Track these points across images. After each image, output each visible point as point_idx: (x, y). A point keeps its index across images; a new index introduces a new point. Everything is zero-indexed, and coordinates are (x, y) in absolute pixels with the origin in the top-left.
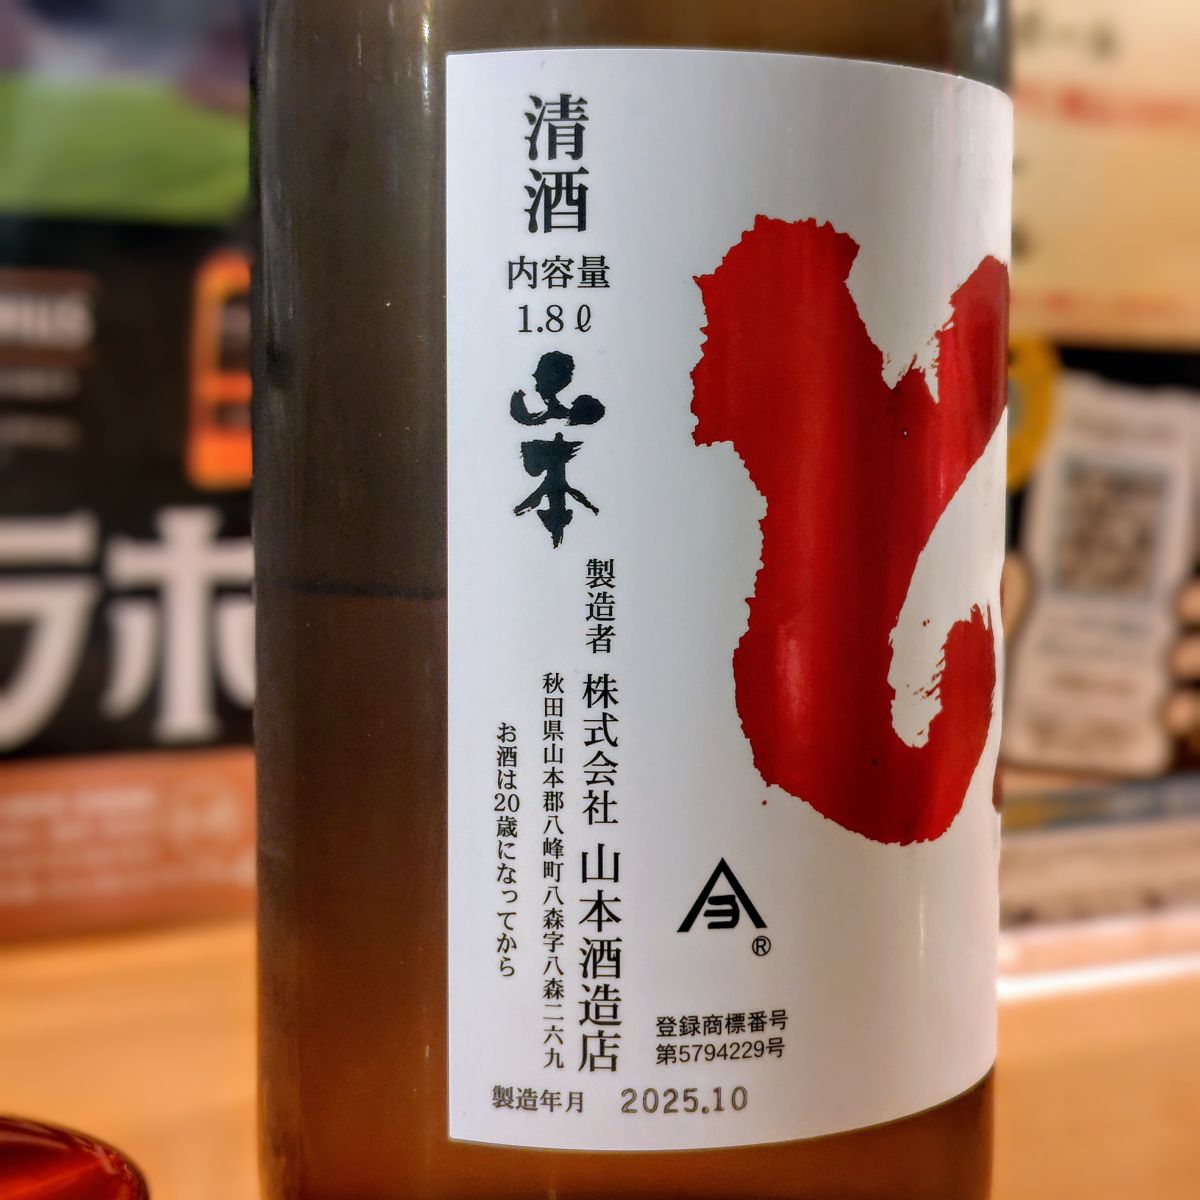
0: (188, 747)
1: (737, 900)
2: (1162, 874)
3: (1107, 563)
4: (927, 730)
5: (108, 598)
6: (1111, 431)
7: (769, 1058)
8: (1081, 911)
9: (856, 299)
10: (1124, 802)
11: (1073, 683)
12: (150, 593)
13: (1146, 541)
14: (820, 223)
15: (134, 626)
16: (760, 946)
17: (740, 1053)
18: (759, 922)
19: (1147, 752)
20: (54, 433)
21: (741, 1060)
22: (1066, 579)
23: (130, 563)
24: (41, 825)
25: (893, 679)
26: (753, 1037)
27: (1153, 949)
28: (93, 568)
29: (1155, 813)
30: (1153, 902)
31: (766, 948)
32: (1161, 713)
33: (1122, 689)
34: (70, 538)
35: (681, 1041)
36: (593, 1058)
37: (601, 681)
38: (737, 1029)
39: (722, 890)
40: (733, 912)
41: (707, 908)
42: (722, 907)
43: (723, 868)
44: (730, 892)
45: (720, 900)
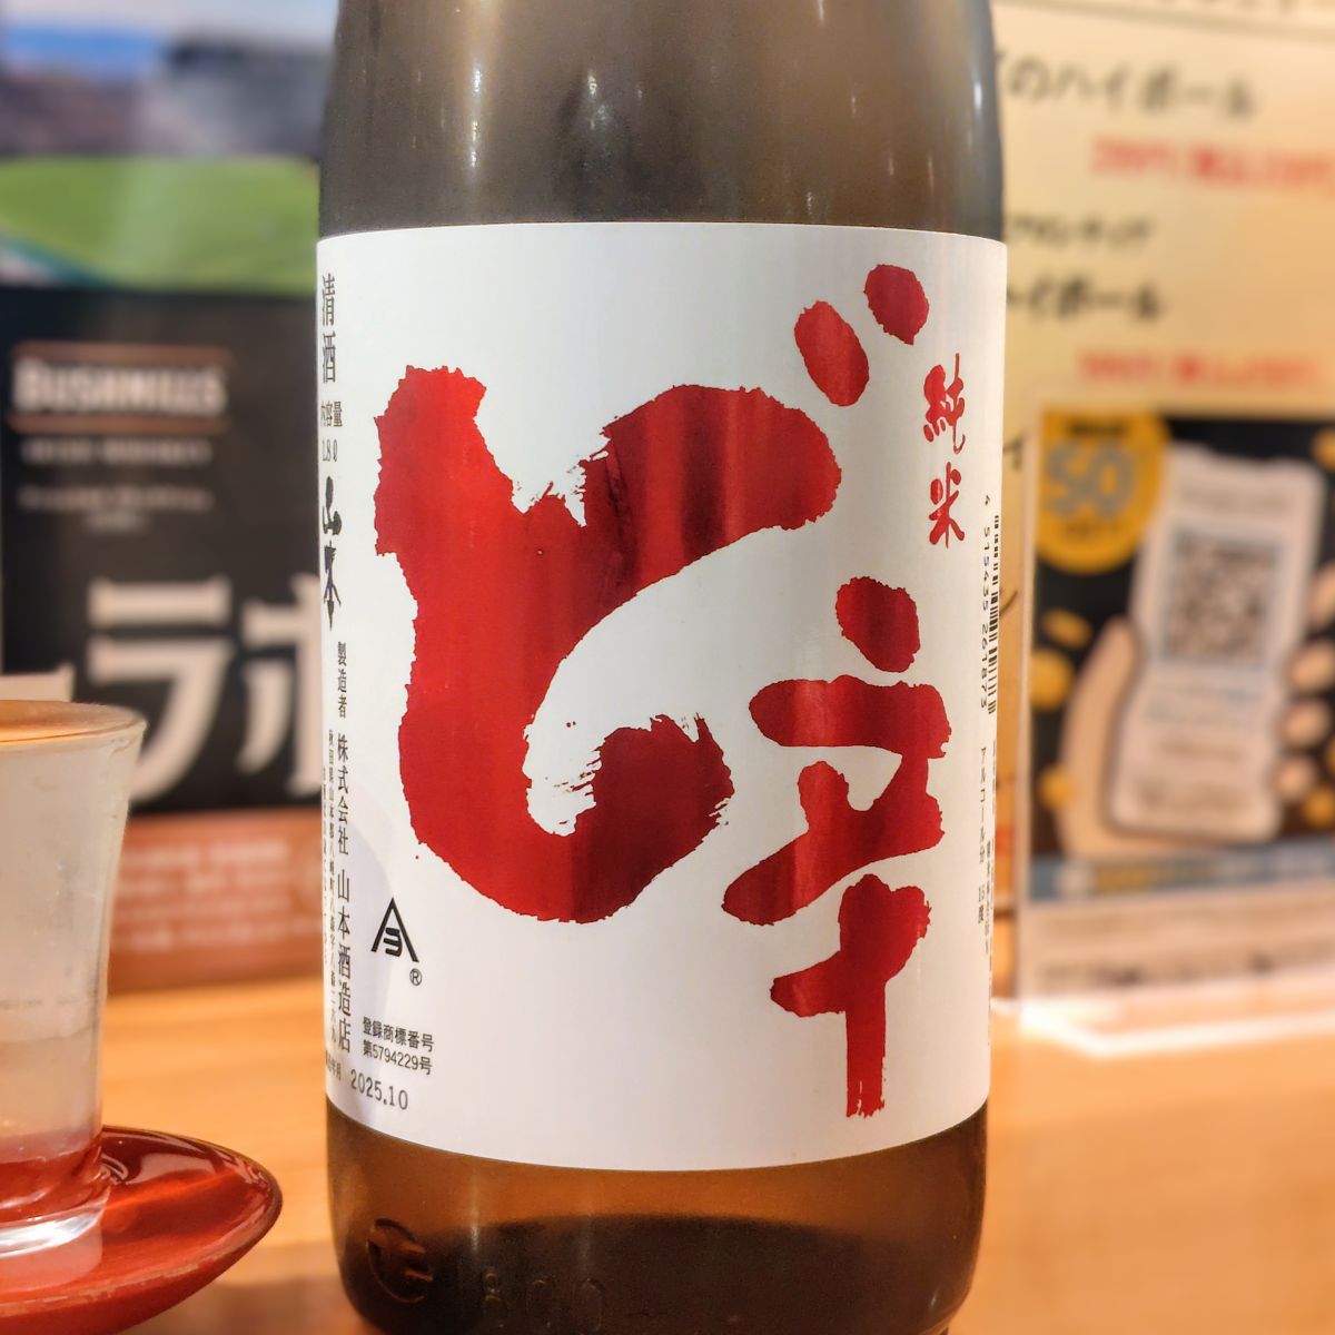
1: (401, 934)
2: (1269, 938)
3: (1220, 632)
4: (573, 821)
5: (242, 659)
6: (1221, 502)
7: (421, 1072)
8: (1186, 972)
10: (1231, 866)
11: (1180, 749)
12: (285, 653)
13: (1256, 610)
14: (451, 370)
15: (268, 686)
16: (415, 976)
17: (403, 1062)
18: (414, 959)
19: (1258, 818)
20: (194, 500)
21: (404, 1068)
22: (1175, 647)
23: (264, 625)
24: (178, 875)
25: (528, 769)
26: (412, 1052)
27: (1259, 1009)
28: (228, 630)
29: (1264, 877)
30: (1261, 965)
31: (419, 979)
32: (1272, 779)
33: (1231, 756)
34: (207, 601)
35: (374, 1040)
36: (342, 1039)
37: (342, 740)
38: (402, 1041)
39: (392, 923)
40: (398, 944)
41: (385, 935)
42: (393, 938)
43: (392, 906)
44: (397, 927)
45: (392, 932)
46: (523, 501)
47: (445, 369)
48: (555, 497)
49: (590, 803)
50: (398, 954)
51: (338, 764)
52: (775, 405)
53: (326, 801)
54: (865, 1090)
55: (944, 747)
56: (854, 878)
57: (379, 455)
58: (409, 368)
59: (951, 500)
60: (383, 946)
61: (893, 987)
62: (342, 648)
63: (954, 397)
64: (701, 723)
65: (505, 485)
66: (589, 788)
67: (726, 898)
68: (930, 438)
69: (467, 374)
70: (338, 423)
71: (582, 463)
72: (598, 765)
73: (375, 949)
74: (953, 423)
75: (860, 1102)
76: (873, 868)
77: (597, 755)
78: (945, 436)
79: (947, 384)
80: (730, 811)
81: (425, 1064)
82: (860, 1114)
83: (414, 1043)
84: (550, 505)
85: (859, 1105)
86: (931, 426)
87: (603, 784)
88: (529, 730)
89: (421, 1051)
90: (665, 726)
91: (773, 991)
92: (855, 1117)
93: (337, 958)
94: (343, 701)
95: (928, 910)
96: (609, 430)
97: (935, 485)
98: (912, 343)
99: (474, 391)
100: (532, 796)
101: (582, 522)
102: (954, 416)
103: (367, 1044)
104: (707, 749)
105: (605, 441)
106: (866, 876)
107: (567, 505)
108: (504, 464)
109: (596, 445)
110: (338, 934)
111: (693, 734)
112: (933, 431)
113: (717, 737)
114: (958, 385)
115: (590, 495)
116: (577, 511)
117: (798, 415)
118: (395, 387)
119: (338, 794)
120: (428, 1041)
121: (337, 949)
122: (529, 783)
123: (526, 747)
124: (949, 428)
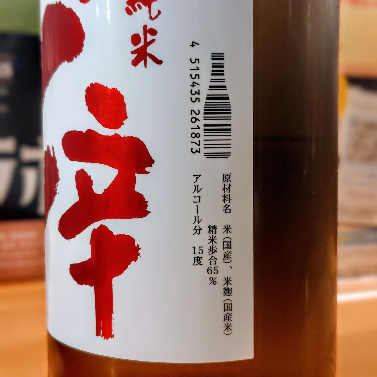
23: (28, 154)
28: (15, 155)
56: (96, 225)
59: (148, 44)
67: (59, 225)
68: (130, 14)
75: (102, 331)
76: (105, 222)
78: (141, 11)
82: (102, 336)
85: (101, 332)
86: (130, 8)
90: (48, 150)
91: (70, 269)
92: (100, 337)
97: (137, 37)
106: (101, 225)
112: (132, 10)
124: (145, 8)
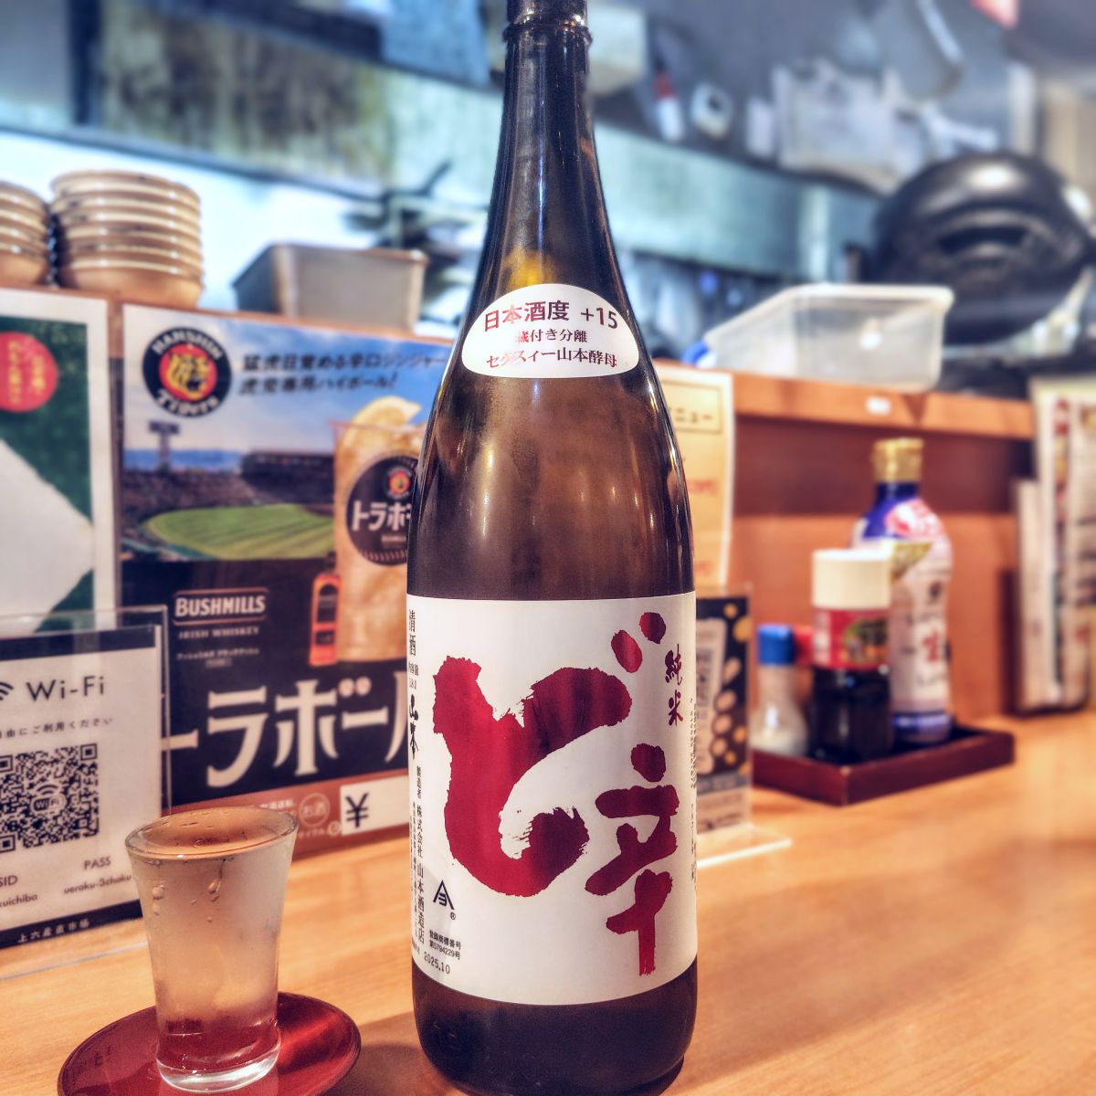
0: (308, 779)
1: (446, 897)
4: (521, 853)
5: (274, 718)
7: (456, 958)
9: (480, 687)
12: (292, 715)
14: (466, 659)
17: (448, 953)
18: (452, 908)
21: (448, 955)
25: (501, 830)
26: (451, 949)
28: (267, 707)
31: (454, 917)
34: (258, 696)
35: (435, 941)
36: (420, 937)
37: (419, 808)
38: (447, 943)
39: (442, 891)
40: (445, 901)
41: (439, 896)
42: (443, 897)
43: (442, 884)
44: (444, 893)
45: (441, 895)
46: (497, 716)
47: (464, 659)
48: (511, 715)
49: (528, 845)
50: (445, 905)
51: (417, 818)
52: (604, 674)
53: (411, 830)
54: (647, 962)
55: (677, 810)
56: (640, 872)
57: (435, 691)
58: (448, 657)
59: (677, 705)
60: (438, 900)
61: (658, 917)
62: (419, 769)
63: (677, 662)
64: (575, 810)
65: (490, 709)
66: (527, 839)
67: (587, 885)
68: (668, 681)
69: (473, 662)
70: (417, 673)
71: (523, 701)
72: (531, 829)
73: (435, 901)
74: (677, 673)
75: (645, 968)
76: (647, 867)
77: (531, 825)
78: (674, 679)
79: (674, 658)
80: (589, 848)
81: (457, 954)
82: (645, 974)
83: (452, 945)
84: (509, 718)
85: (645, 970)
86: (668, 676)
87: (532, 837)
88: (501, 813)
89: (455, 949)
90: (559, 812)
91: (607, 923)
92: (643, 976)
93: (418, 901)
94: (419, 792)
95: (671, 880)
96: (534, 687)
97: (671, 700)
98: (659, 643)
99: (477, 669)
100: (503, 841)
101: (523, 726)
102: (677, 671)
103: (431, 942)
104: (578, 821)
105: (533, 691)
106: (645, 871)
107: (516, 718)
108: (489, 700)
109: (528, 693)
110: (418, 891)
111: (571, 815)
112: (669, 678)
113: (582, 816)
114: (679, 656)
115: (526, 713)
116: (521, 720)
117: (613, 679)
118: (442, 664)
119: (418, 831)
120: (458, 944)
121: (417, 897)
122: (501, 836)
123: (500, 820)
124: (675, 675)
